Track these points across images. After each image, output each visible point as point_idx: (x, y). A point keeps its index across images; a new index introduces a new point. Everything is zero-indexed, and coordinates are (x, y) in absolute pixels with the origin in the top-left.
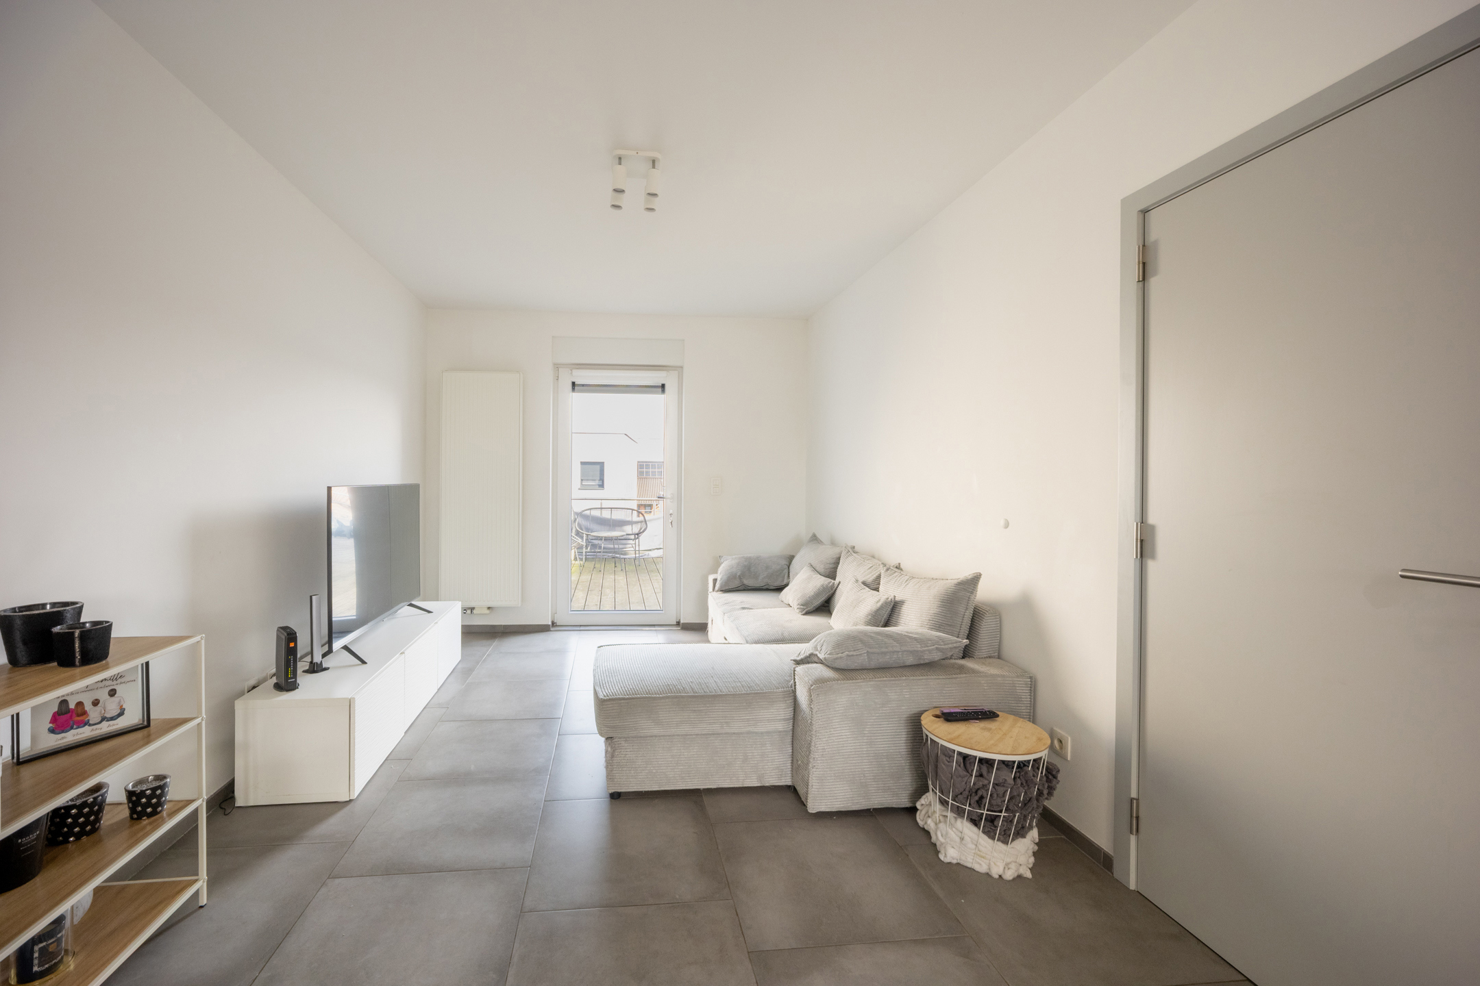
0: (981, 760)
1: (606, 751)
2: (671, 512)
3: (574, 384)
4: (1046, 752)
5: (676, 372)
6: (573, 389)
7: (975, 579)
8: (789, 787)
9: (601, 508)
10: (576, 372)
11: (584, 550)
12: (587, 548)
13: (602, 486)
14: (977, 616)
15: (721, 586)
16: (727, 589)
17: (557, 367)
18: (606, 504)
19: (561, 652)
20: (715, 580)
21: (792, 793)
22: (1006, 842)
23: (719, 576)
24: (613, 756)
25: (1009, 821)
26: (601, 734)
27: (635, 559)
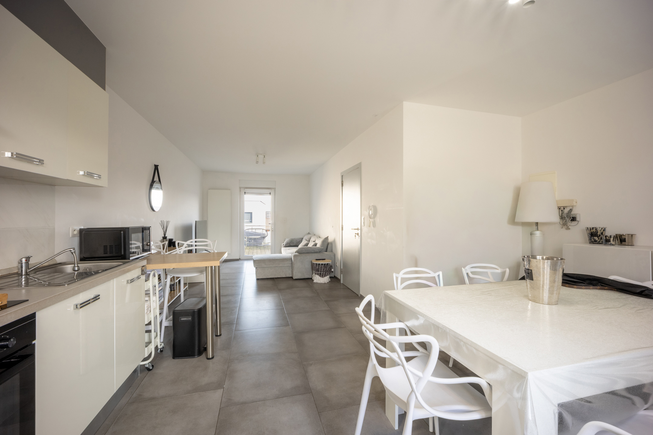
0: (321, 264)
1: (256, 271)
2: (273, 228)
3: (245, 193)
4: (331, 262)
5: (274, 190)
6: (245, 194)
7: (328, 237)
8: (291, 277)
9: (252, 229)
10: (245, 189)
11: (246, 243)
12: (247, 242)
13: (251, 222)
14: (328, 244)
15: (285, 246)
16: (285, 247)
17: (240, 188)
18: (254, 227)
19: (243, 264)
20: (283, 244)
21: (292, 278)
22: (323, 277)
23: (284, 244)
24: (257, 271)
25: (323, 274)
26: (255, 267)
27: (264, 246)
